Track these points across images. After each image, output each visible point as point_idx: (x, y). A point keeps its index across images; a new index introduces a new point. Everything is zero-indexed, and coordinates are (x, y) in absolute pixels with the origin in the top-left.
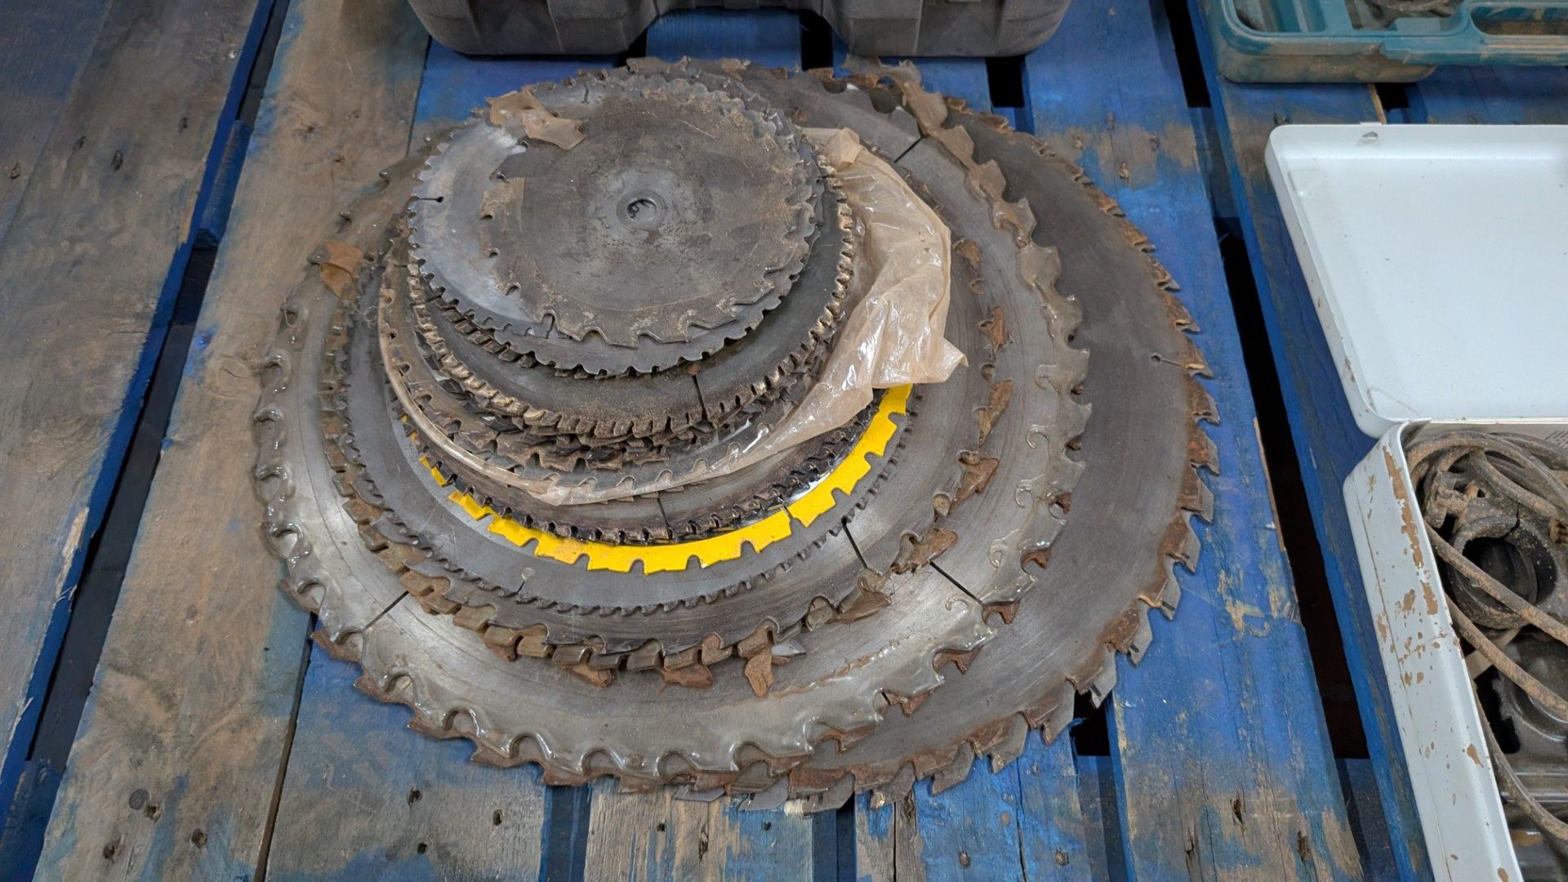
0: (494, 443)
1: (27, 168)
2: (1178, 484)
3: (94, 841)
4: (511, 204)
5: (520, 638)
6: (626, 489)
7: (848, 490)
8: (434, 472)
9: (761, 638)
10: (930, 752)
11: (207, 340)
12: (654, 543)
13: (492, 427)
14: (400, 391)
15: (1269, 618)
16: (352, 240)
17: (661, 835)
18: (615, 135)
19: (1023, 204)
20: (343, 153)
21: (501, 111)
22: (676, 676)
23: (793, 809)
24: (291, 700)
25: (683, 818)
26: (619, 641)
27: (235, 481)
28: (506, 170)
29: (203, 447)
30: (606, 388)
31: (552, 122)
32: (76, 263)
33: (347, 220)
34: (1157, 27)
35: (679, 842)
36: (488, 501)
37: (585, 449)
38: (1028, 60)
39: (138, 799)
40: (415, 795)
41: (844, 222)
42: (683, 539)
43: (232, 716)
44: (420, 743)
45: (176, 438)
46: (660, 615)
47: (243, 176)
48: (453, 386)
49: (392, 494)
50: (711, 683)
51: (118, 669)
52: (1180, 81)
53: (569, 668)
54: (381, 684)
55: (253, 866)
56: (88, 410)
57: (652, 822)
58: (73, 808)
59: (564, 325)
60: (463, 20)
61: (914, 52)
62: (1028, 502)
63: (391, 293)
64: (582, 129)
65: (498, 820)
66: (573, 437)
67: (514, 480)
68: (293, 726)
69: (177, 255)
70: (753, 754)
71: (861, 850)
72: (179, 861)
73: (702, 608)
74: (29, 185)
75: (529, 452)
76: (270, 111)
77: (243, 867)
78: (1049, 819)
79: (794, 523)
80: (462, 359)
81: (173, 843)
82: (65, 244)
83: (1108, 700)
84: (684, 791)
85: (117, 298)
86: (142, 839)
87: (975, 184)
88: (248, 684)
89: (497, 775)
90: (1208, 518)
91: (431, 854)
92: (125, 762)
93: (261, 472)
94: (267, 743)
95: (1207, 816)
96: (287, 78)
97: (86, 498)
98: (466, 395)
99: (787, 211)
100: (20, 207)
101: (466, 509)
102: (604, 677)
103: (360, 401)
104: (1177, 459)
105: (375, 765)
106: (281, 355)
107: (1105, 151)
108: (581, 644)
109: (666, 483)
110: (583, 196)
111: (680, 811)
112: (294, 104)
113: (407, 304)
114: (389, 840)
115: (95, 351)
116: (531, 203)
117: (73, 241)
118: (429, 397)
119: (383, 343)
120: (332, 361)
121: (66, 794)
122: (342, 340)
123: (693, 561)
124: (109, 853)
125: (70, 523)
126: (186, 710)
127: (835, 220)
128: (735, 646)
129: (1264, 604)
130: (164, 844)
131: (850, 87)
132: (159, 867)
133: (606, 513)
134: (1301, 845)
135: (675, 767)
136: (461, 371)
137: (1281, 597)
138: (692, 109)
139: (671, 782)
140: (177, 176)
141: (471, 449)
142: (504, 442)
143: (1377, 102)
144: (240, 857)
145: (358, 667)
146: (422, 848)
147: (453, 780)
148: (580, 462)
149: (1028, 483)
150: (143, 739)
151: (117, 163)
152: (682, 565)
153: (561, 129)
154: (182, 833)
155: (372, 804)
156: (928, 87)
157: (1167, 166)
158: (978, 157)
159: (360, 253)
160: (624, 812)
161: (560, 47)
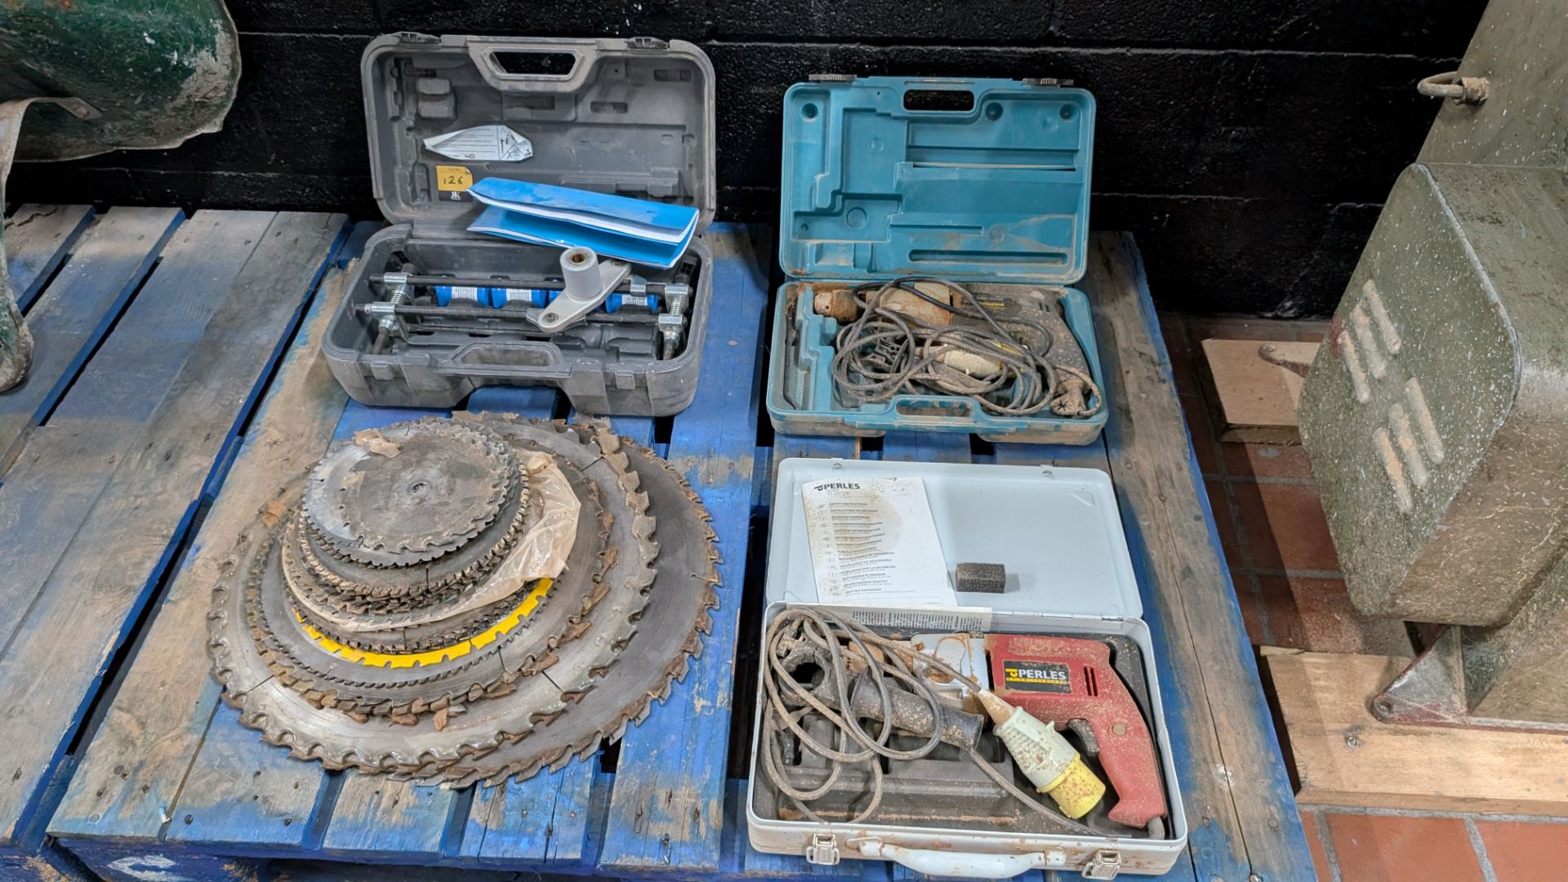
0: (326, 600)
1: (118, 457)
2: (684, 640)
3: (94, 788)
4: (356, 484)
5: (323, 696)
6: (387, 625)
7: (504, 632)
8: (298, 614)
9: (443, 701)
10: (519, 762)
11: (198, 550)
12: (398, 653)
13: (327, 592)
14: (287, 574)
15: (714, 707)
16: (283, 501)
17: (376, 796)
18: (416, 452)
19: (645, 494)
20: (290, 456)
21: (362, 438)
22: (398, 719)
23: (445, 786)
24: (205, 727)
25: (389, 788)
26: (370, 699)
27: (198, 621)
28: (358, 467)
29: (185, 604)
30: (383, 574)
31: (386, 445)
32: (136, 508)
33: (283, 491)
34: (752, 404)
35: (384, 800)
36: (320, 629)
37: (369, 603)
38: (676, 419)
39: (119, 770)
40: (258, 773)
41: (524, 498)
42: (413, 652)
43: (174, 733)
44: (266, 748)
45: (172, 599)
46: (395, 688)
47: (234, 466)
48: (311, 570)
49: (274, 626)
50: (416, 723)
51: (120, 709)
52: (755, 432)
53: (346, 712)
54: (251, 717)
55: (170, 803)
56: (128, 583)
57: (373, 790)
58: (86, 773)
59: (366, 542)
60: (362, 389)
61: (610, 413)
62: (602, 644)
63: (292, 526)
64: (400, 449)
65: (296, 787)
66: (364, 597)
67: (333, 619)
68: (203, 740)
69: (191, 507)
70: (427, 758)
71: (474, 806)
72: (134, 799)
73: (417, 686)
74: (119, 466)
75: (342, 604)
76: (256, 431)
77: (165, 802)
78: (572, 797)
79: (473, 647)
80: (316, 556)
81: (132, 790)
82: (132, 498)
83: (619, 741)
84: (391, 776)
85: (155, 527)
86: (118, 788)
87: (620, 483)
88: (185, 718)
89: (300, 765)
90: (696, 656)
91: (260, 800)
92: (116, 751)
93: (212, 615)
94: (188, 747)
95: (653, 799)
96: (268, 415)
97: (120, 626)
98: (317, 576)
99: (491, 491)
100: (111, 478)
101: (310, 634)
102: (362, 717)
103: (269, 581)
104: (688, 626)
105: (241, 759)
106: (234, 558)
107: (703, 469)
108: (352, 700)
109: (408, 623)
110: (392, 481)
111: (388, 785)
112: (270, 429)
113: (297, 529)
114: (241, 792)
115: (138, 553)
116: (366, 484)
117: (137, 497)
118: (299, 577)
119: (284, 549)
120: (258, 561)
121: (84, 766)
122: (267, 550)
123: (417, 663)
124: (99, 794)
125: (109, 637)
126: (150, 730)
127: (520, 496)
128: (429, 704)
129: (714, 701)
130: (129, 790)
131: (570, 430)
132: (123, 801)
133: (376, 636)
134: (696, 814)
135: (388, 762)
136: (315, 563)
137: (724, 697)
138: (458, 440)
139: (385, 771)
140: (199, 465)
141: (316, 602)
142: (332, 599)
143: (858, 447)
144: (164, 798)
145: (241, 710)
146: (256, 797)
147: (278, 767)
148: (367, 611)
149: (604, 635)
150: (127, 742)
151: (168, 457)
152: (410, 664)
153: (390, 449)
154: (137, 786)
155: (235, 776)
156: (613, 430)
157: (734, 477)
158: (628, 469)
159: (285, 508)
160: (361, 784)
161: (417, 403)
